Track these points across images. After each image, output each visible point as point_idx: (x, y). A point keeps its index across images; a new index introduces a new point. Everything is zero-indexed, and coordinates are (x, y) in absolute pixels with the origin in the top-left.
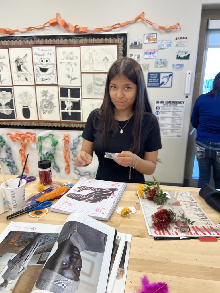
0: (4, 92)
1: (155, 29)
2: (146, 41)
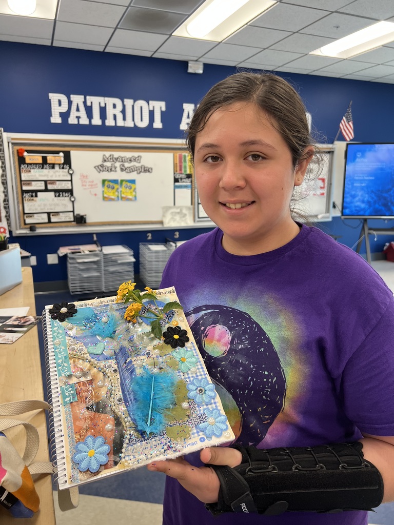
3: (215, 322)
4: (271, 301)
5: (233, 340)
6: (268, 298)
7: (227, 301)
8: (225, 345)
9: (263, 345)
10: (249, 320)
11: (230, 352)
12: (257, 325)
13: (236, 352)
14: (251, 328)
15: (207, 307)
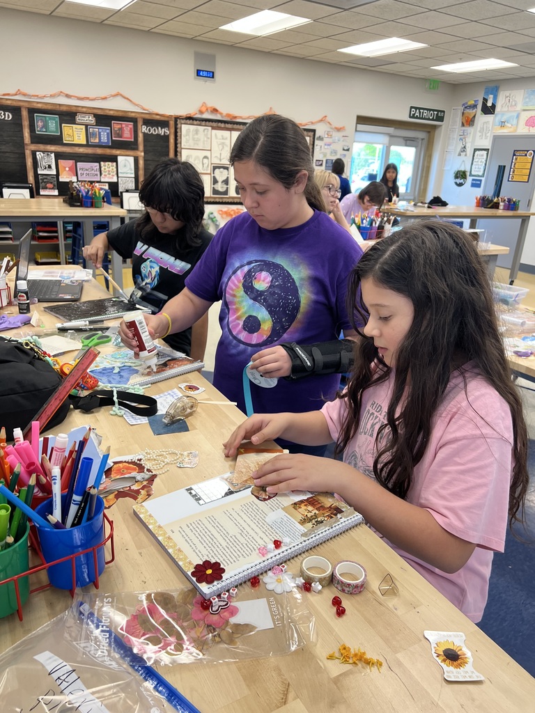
0: (222, 170)
1: (332, 128)
2: (326, 136)
3: (261, 270)
4: (296, 257)
5: (272, 280)
6: (294, 256)
7: (269, 258)
8: (268, 283)
9: (289, 282)
10: (282, 269)
11: (270, 287)
12: (287, 271)
13: (274, 287)
14: (284, 273)
15: (256, 261)
